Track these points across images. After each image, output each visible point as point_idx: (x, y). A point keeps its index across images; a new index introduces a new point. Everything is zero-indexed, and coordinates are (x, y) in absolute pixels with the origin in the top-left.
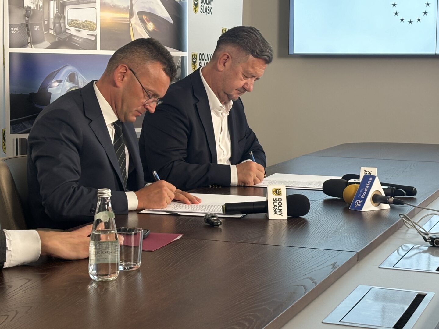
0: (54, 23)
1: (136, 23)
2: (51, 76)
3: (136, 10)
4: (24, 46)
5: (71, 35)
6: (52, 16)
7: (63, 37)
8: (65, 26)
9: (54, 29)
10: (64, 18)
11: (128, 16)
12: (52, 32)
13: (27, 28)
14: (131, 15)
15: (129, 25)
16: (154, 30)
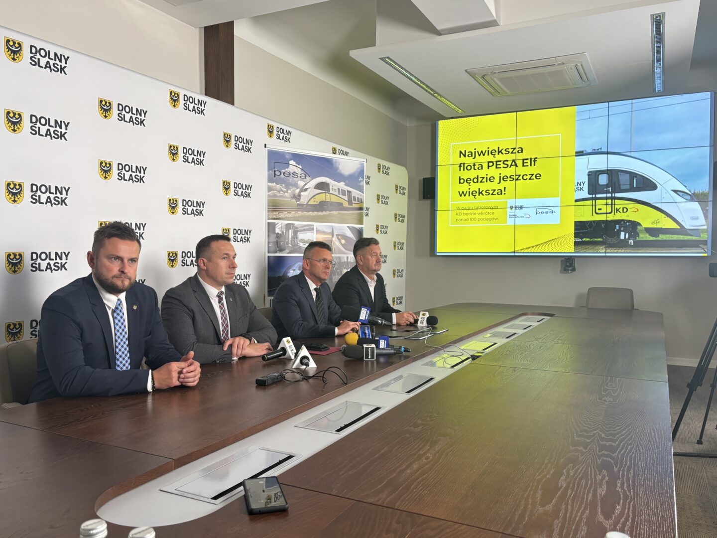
0: (291, 241)
1: (335, 240)
2: (289, 268)
3: (335, 233)
4: (275, 252)
5: (300, 247)
6: (290, 237)
7: (296, 248)
8: (297, 242)
9: (291, 244)
10: (297, 238)
11: (331, 236)
12: (290, 245)
13: (277, 243)
14: (333, 236)
15: (331, 241)
16: (345, 244)
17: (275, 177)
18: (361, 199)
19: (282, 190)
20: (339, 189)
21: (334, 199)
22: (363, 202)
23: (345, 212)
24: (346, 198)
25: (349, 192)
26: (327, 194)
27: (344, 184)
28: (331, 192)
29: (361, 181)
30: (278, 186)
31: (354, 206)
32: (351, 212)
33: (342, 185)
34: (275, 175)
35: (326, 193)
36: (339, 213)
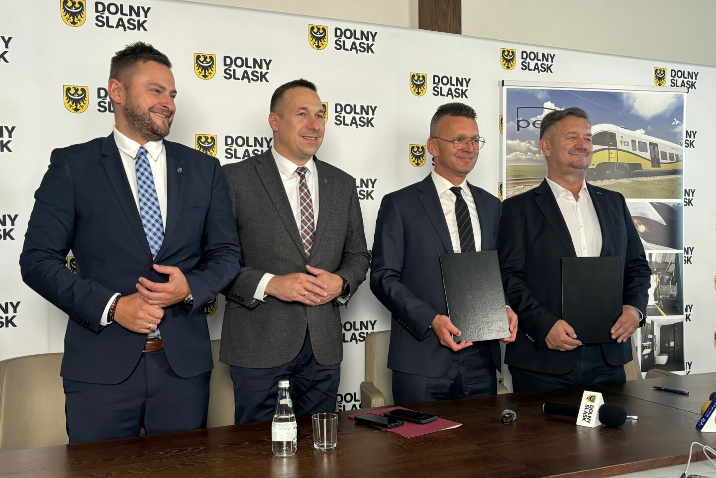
16: (645, 232)
17: (518, 130)
18: (677, 156)
19: (530, 151)
20: (633, 141)
21: (625, 159)
22: (681, 161)
23: (644, 179)
24: (648, 155)
25: (654, 145)
26: (611, 151)
27: (644, 132)
28: (619, 146)
29: (676, 126)
30: (524, 143)
31: (663, 168)
32: (658, 178)
33: (640, 135)
34: (519, 126)
35: (609, 149)
36: (634, 181)
